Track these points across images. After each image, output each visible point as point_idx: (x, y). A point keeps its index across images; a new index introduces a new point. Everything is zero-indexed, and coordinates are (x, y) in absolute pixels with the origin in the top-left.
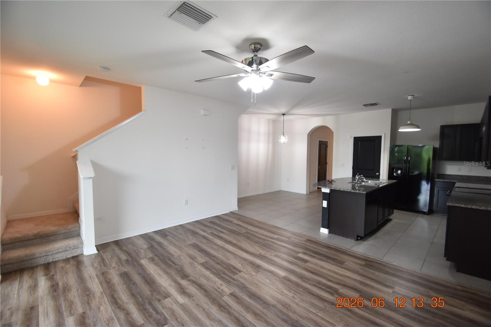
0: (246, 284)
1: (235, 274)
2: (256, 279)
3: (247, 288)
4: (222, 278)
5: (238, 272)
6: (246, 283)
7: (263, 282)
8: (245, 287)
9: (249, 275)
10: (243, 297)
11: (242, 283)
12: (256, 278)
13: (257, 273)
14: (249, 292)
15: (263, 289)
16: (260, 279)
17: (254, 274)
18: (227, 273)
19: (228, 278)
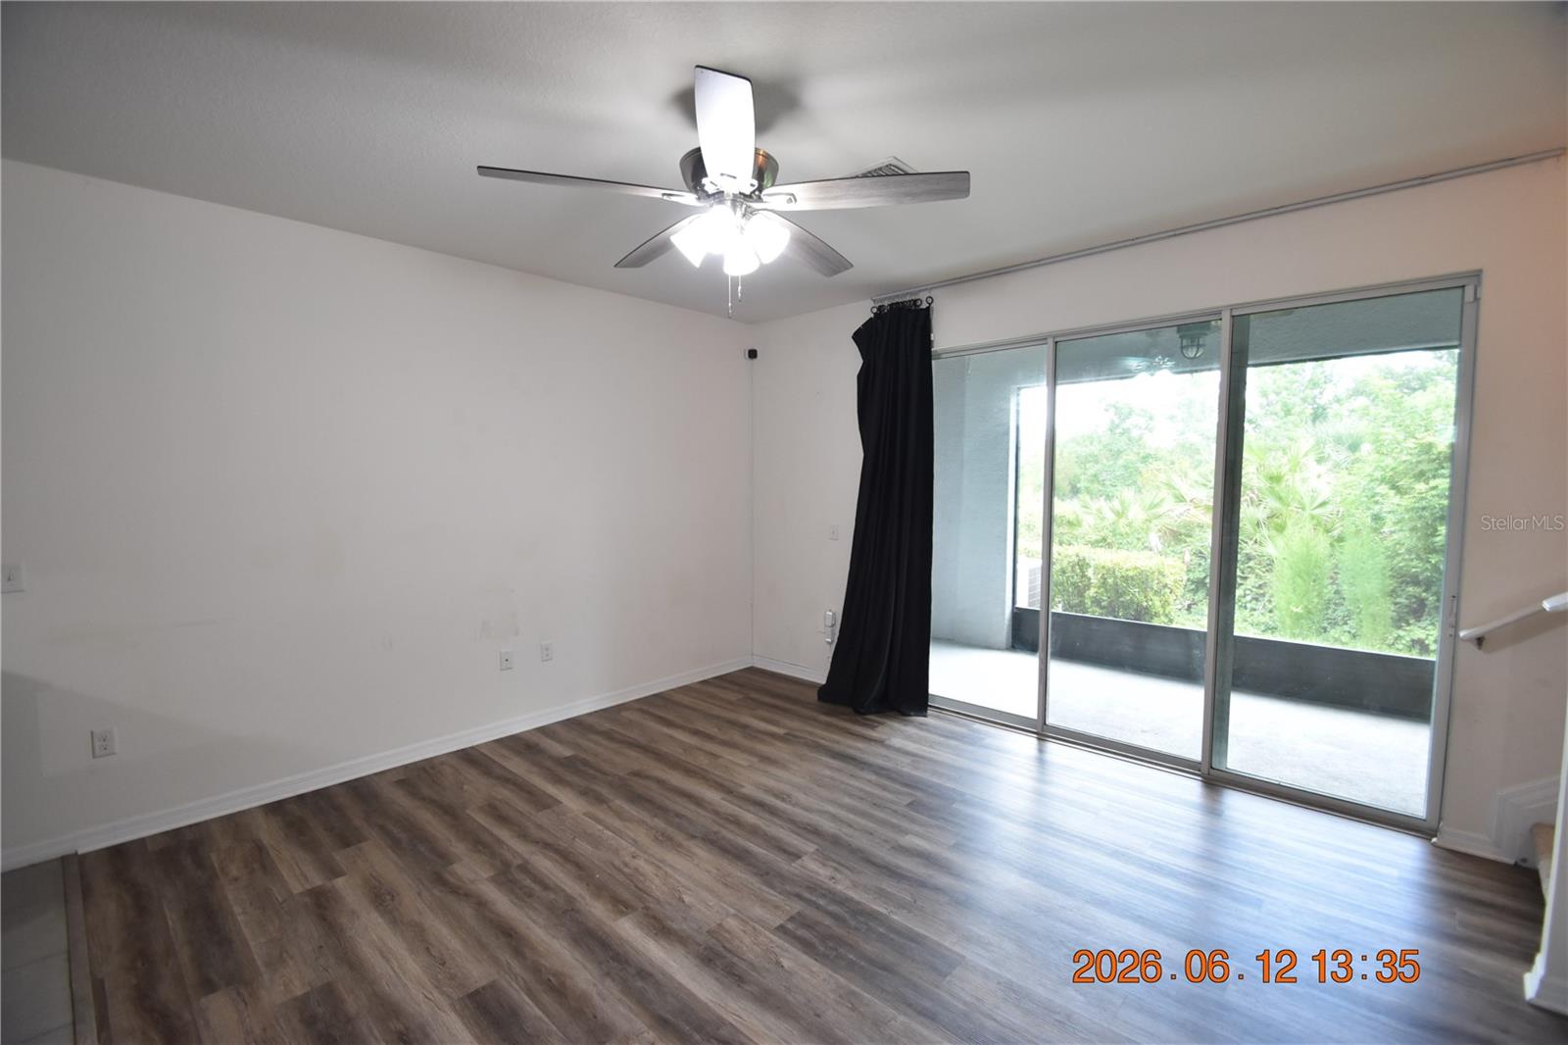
0: (758, 885)
1: (798, 919)
2: (725, 903)
3: (756, 874)
4: (843, 901)
5: (790, 926)
6: (760, 889)
7: (705, 895)
8: (762, 875)
9: (749, 917)
10: (765, 852)
11: (772, 887)
12: (725, 906)
13: (720, 925)
14: (750, 864)
15: (709, 872)
16: (712, 901)
17: (732, 923)
18: (828, 921)
19: (822, 902)
